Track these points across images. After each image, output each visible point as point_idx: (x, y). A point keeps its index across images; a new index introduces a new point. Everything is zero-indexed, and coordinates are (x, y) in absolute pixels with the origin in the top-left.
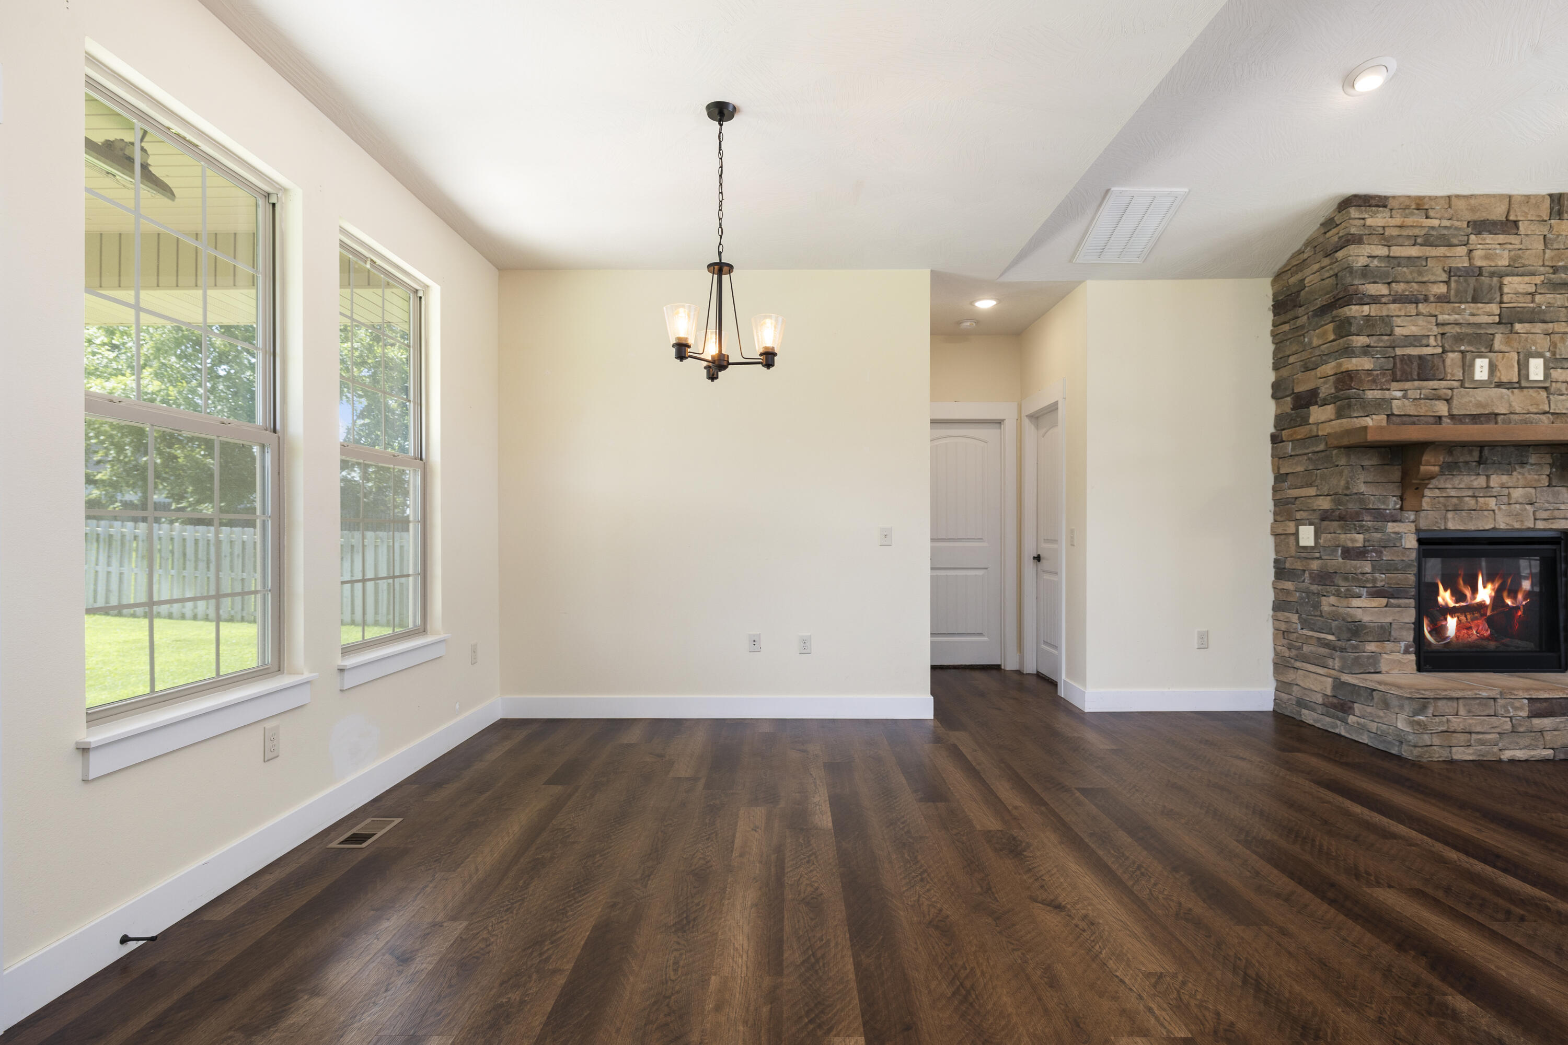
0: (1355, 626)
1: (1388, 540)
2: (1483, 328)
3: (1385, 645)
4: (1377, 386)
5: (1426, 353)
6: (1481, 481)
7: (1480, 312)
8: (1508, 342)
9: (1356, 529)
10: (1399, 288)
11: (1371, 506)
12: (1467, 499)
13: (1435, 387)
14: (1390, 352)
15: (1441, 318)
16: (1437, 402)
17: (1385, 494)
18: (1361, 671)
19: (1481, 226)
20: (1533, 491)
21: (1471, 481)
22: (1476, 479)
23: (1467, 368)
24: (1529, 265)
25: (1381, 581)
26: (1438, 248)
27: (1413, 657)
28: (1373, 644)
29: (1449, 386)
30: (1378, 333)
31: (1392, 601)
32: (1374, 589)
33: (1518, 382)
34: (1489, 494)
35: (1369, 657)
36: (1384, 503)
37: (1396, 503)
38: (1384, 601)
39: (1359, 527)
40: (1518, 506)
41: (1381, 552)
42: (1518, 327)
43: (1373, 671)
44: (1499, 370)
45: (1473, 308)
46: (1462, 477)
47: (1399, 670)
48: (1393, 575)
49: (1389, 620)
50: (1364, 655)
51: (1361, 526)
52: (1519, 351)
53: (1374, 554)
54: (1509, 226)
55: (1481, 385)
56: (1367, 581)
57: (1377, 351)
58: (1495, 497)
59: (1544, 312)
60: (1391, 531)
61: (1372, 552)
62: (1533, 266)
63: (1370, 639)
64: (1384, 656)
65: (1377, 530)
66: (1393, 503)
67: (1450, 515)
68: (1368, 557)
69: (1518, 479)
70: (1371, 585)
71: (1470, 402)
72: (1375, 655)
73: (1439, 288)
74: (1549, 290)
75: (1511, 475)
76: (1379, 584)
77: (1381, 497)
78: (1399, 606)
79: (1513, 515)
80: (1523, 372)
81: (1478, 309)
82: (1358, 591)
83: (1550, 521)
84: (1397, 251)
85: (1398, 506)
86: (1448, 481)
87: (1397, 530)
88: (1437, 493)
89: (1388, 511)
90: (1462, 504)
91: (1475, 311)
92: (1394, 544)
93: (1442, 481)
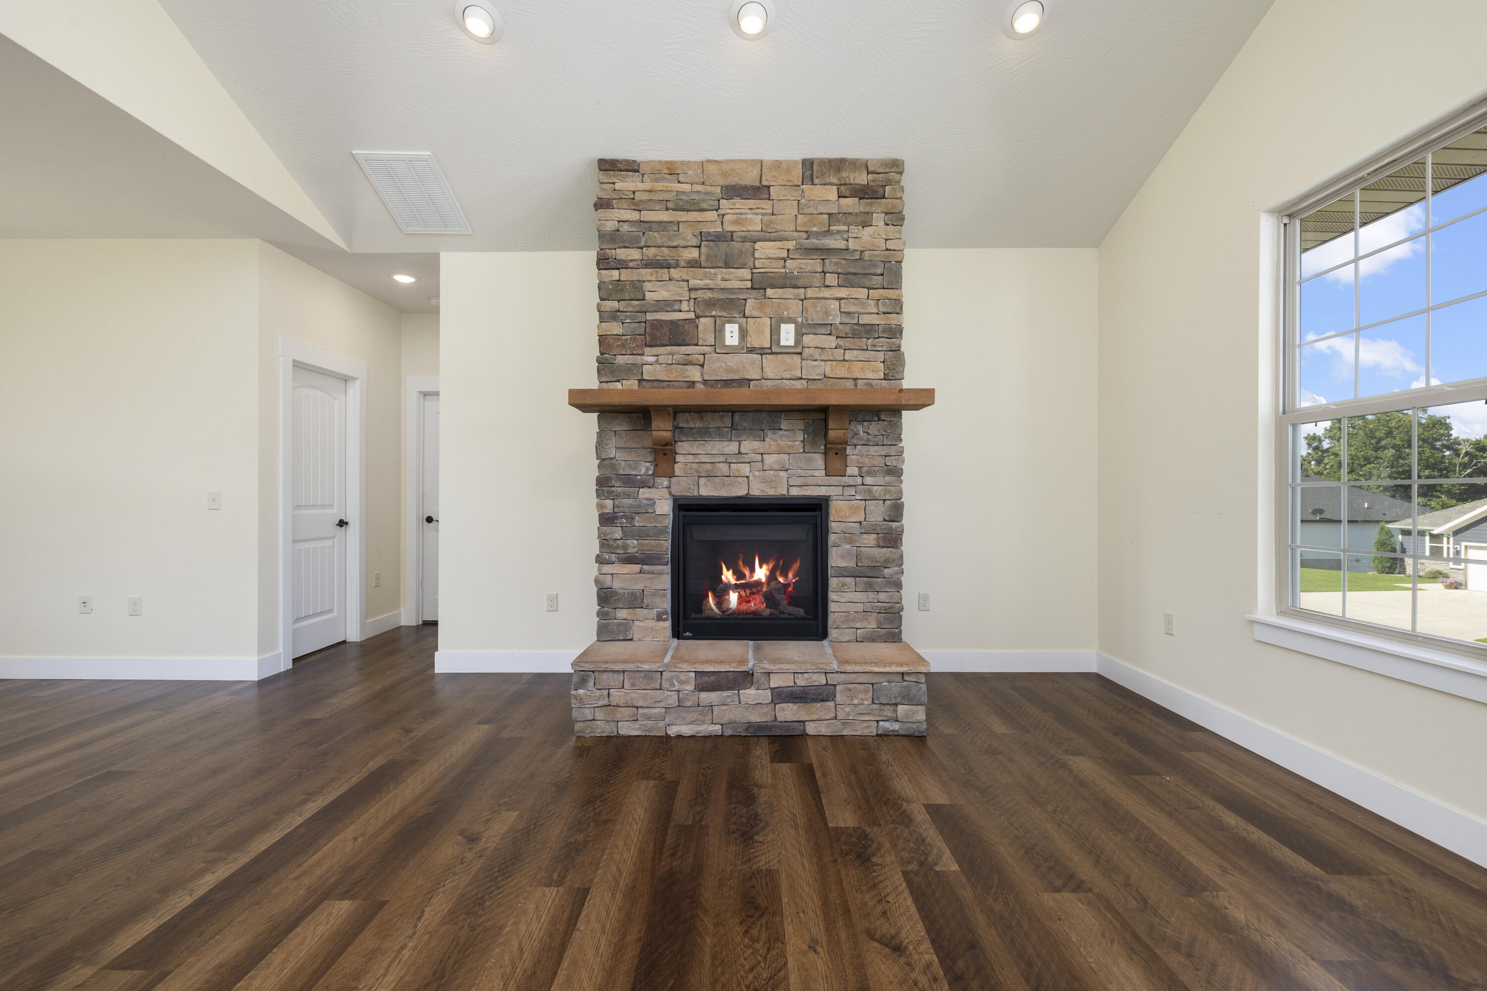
0: (604, 593)
1: (639, 506)
2: (735, 293)
3: (637, 612)
4: (627, 351)
5: (677, 318)
6: (732, 447)
7: (731, 277)
8: (761, 307)
9: (604, 495)
10: (651, 252)
11: (621, 472)
12: (721, 465)
13: (687, 353)
14: (641, 317)
15: (693, 283)
16: (689, 367)
17: (638, 460)
18: (610, 639)
19: (733, 191)
20: (786, 457)
21: (723, 447)
22: (728, 445)
23: (719, 332)
24: (782, 231)
25: (634, 547)
26: (689, 213)
27: (668, 624)
28: (625, 611)
29: (702, 352)
30: (628, 298)
31: (646, 567)
32: (626, 555)
33: (770, 348)
34: (741, 460)
35: (620, 625)
36: (636, 469)
37: (648, 469)
38: (636, 568)
39: (606, 492)
40: (772, 473)
41: (633, 518)
42: (770, 292)
43: (622, 638)
44: (750, 336)
45: (725, 273)
46: (714, 442)
47: (653, 638)
48: (646, 541)
49: (640, 586)
50: (612, 623)
51: (612, 492)
52: (772, 316)
53: (625, 521)
54: (759, 191)
55: (731, 351)
56: (618, 547)
57: (626, 316)
58: (749, 463)
59: (797, 278)
60: (642, 497)
61: (622, 518)
62: (786, 231)
63: (621, 606)
64: (636, 623)
65: (628, 496)
66: (645, 468)
67: (702, 481)
68: (617, 523)
69: (770, 445)
70: (622, 552)
71: (721, 367)
72: (627, 623)
73: (691, 253)
74: (801, 255)
75: (764, 440)
76: (630, 550)
77: (632, 463)
78: (652, 573)
79: (767, 482)
80: (775, 337)
81: (730, 274)
82: (607, 557)
83: (804, 487)
84: (647, 216)
85: (650, 472)
86: (700, 447)
87: (648, 496)
88: (691, 458)
89: (639, 477)
90: (715, 470)
91: (727, 277)
92: (646, 510)
93: (695, 448)
